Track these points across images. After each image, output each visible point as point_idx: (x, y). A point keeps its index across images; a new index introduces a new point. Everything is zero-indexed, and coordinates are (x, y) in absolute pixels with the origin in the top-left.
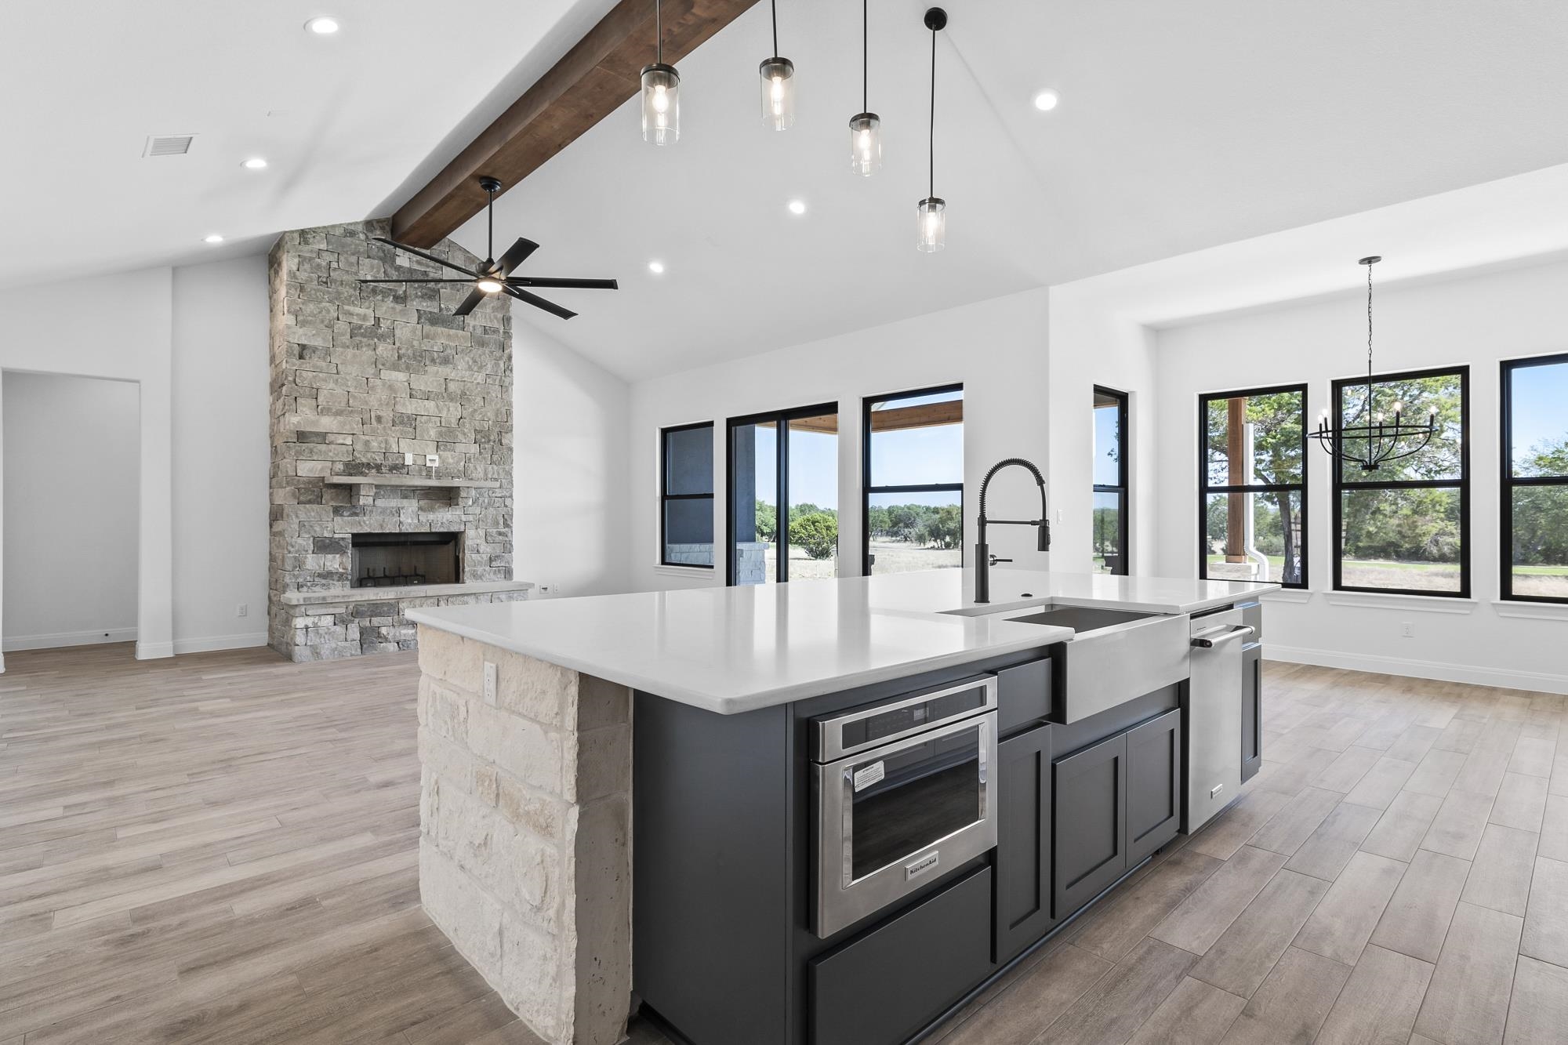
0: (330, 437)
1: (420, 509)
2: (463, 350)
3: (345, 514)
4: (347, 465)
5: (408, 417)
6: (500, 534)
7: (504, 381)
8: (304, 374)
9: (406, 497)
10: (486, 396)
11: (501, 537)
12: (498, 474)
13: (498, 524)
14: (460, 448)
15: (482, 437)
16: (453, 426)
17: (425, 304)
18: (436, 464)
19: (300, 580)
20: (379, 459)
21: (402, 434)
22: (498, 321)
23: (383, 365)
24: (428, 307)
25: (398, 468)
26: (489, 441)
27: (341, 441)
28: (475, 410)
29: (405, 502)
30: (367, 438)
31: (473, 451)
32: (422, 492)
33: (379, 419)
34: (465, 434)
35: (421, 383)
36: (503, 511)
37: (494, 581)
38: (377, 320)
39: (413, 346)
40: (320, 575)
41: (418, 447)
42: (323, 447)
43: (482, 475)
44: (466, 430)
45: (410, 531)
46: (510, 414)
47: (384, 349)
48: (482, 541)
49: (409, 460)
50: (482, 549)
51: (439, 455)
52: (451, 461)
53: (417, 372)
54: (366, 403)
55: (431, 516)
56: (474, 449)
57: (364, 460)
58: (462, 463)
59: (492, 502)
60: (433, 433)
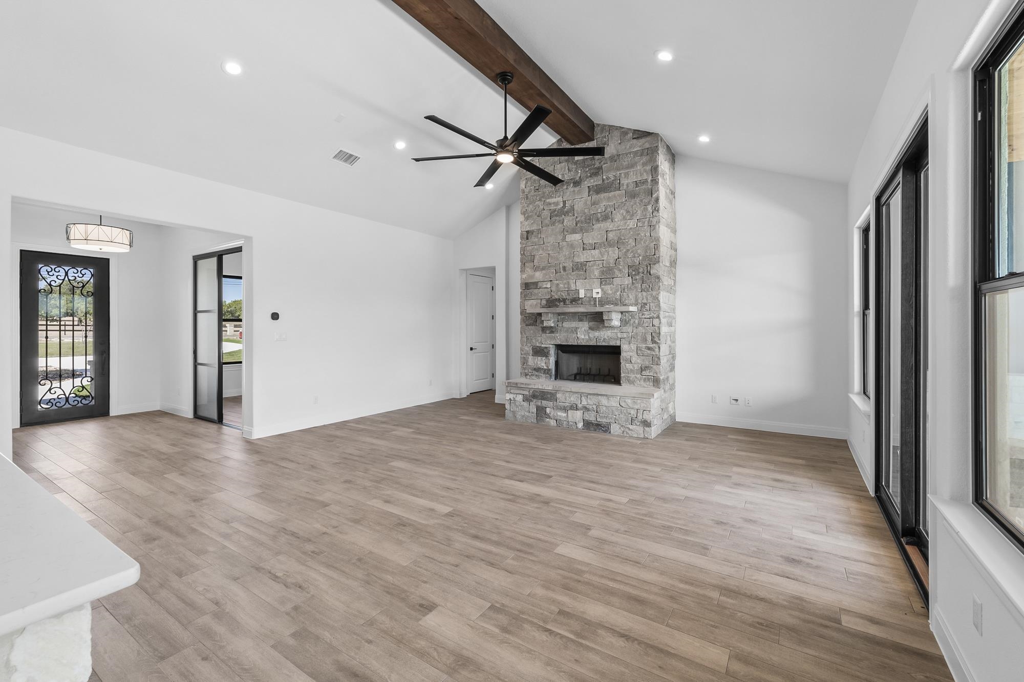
0: (540, 284)
1: (591, 328)
2: (619, 205)
3: (547, 332)
4: (548, 301)
5: (581, 264)
6: (649, 349)
7: (652, 221)
8: (528, 248)
9: (581, 320)
10: (637, 237)
11: (649, 352)
12: (647, 300)
13: (646, 340)
14: (617, 281)
15: (633, 271)
16: (611, 265)
17: (592, 181)
18: (600, 295)
19: (526, 371)
20: (564, 295)
21: (577, 277)
22: (647, 174)
23: (567, 232)
24: (594, 182)
25: (576, 300)
26: (639, 273)
27: (545, 286)
28: (628, 250)
29: (580, 324)
30: (557, 282)
31: (626, 283)
32: (591, 316)
33: (564, 268)
34: (620, 270)
35: (592, 237)
36: (651, 329)
37: (644, 387)
38: (564, 202)
39: (585, 213)
40: (535, 369)
41: (588, 284)
42: (536, 291)
43: (633, 301)
44: (621, 267)
45: (583, 344)
46: (657, 247)
47: (568, 221)
48: (634, 354)
49: (582, 294)
50: (633, 360)
51: (602, 288)
52: (610, 292)
53: (587, 231)
54: (558, 259)
55: (597, 334)
56: (628, 281)
57: (557, 297)
58: (618, 293)
59: (642, 322)
60: (597, 273)
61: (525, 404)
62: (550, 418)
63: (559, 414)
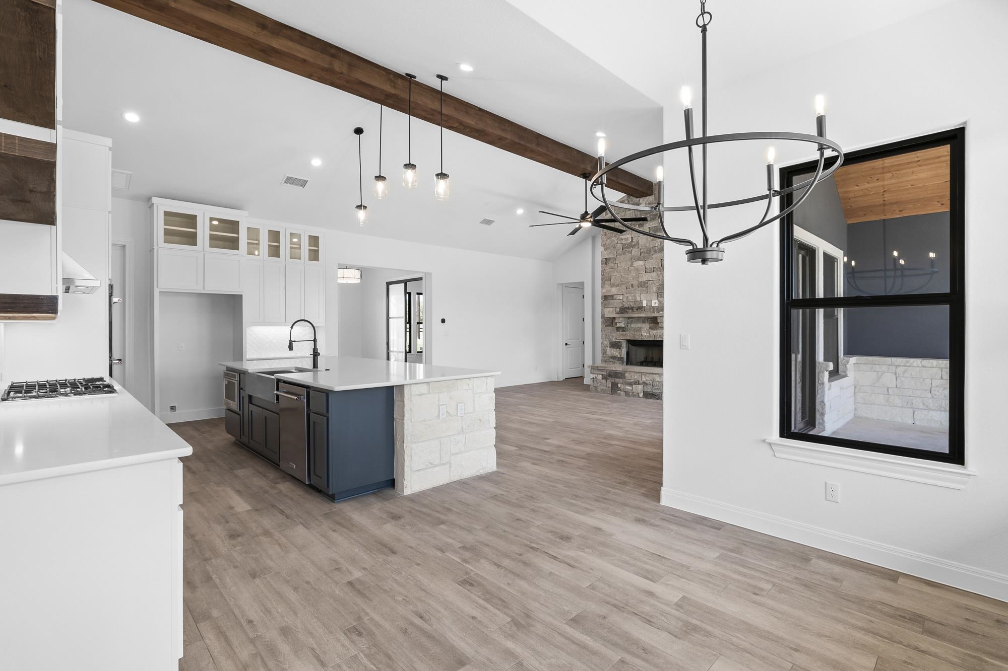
0: (615, 297)
1: (651, 328)
3: (621, 331)
4: (621, 308)
5: (644, 282)
8: (606, 271)
9: (644, 322)
17: (651, 224)
18: (657, 305)
19: (606, 359)
20: (632, 305)
21: (641, 292)
23: (634, 259)
24: (653, 224)
25: (640, 308)
27: (618, 298)
29: (643, 325)
30: (627, 295)
32: (650, 320)
33: (632, 285)
35: (651, 263)
38: (632, 238)
39: (646, 247)
40: (612, 358)
41: (648, 297)
42: (612, 301)
45: (646, 339)
47: (635, 252)
49: (644, 304)
51: (658, 300)
53: (648, 259)
54: (627, 279)
57: (627, 306)
60: (654, 289)
61: (604, 381)
62: (620, 390)
63: (627, 387)
